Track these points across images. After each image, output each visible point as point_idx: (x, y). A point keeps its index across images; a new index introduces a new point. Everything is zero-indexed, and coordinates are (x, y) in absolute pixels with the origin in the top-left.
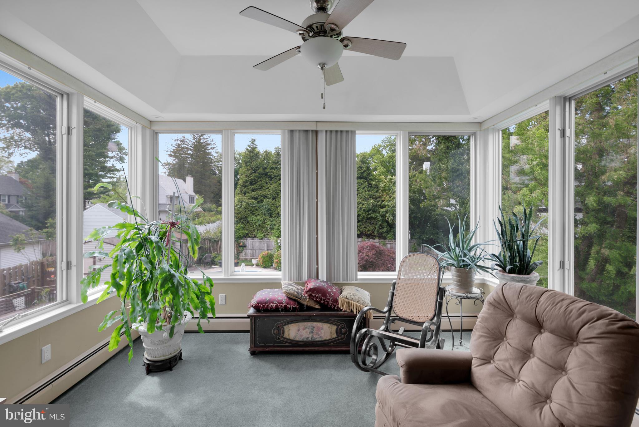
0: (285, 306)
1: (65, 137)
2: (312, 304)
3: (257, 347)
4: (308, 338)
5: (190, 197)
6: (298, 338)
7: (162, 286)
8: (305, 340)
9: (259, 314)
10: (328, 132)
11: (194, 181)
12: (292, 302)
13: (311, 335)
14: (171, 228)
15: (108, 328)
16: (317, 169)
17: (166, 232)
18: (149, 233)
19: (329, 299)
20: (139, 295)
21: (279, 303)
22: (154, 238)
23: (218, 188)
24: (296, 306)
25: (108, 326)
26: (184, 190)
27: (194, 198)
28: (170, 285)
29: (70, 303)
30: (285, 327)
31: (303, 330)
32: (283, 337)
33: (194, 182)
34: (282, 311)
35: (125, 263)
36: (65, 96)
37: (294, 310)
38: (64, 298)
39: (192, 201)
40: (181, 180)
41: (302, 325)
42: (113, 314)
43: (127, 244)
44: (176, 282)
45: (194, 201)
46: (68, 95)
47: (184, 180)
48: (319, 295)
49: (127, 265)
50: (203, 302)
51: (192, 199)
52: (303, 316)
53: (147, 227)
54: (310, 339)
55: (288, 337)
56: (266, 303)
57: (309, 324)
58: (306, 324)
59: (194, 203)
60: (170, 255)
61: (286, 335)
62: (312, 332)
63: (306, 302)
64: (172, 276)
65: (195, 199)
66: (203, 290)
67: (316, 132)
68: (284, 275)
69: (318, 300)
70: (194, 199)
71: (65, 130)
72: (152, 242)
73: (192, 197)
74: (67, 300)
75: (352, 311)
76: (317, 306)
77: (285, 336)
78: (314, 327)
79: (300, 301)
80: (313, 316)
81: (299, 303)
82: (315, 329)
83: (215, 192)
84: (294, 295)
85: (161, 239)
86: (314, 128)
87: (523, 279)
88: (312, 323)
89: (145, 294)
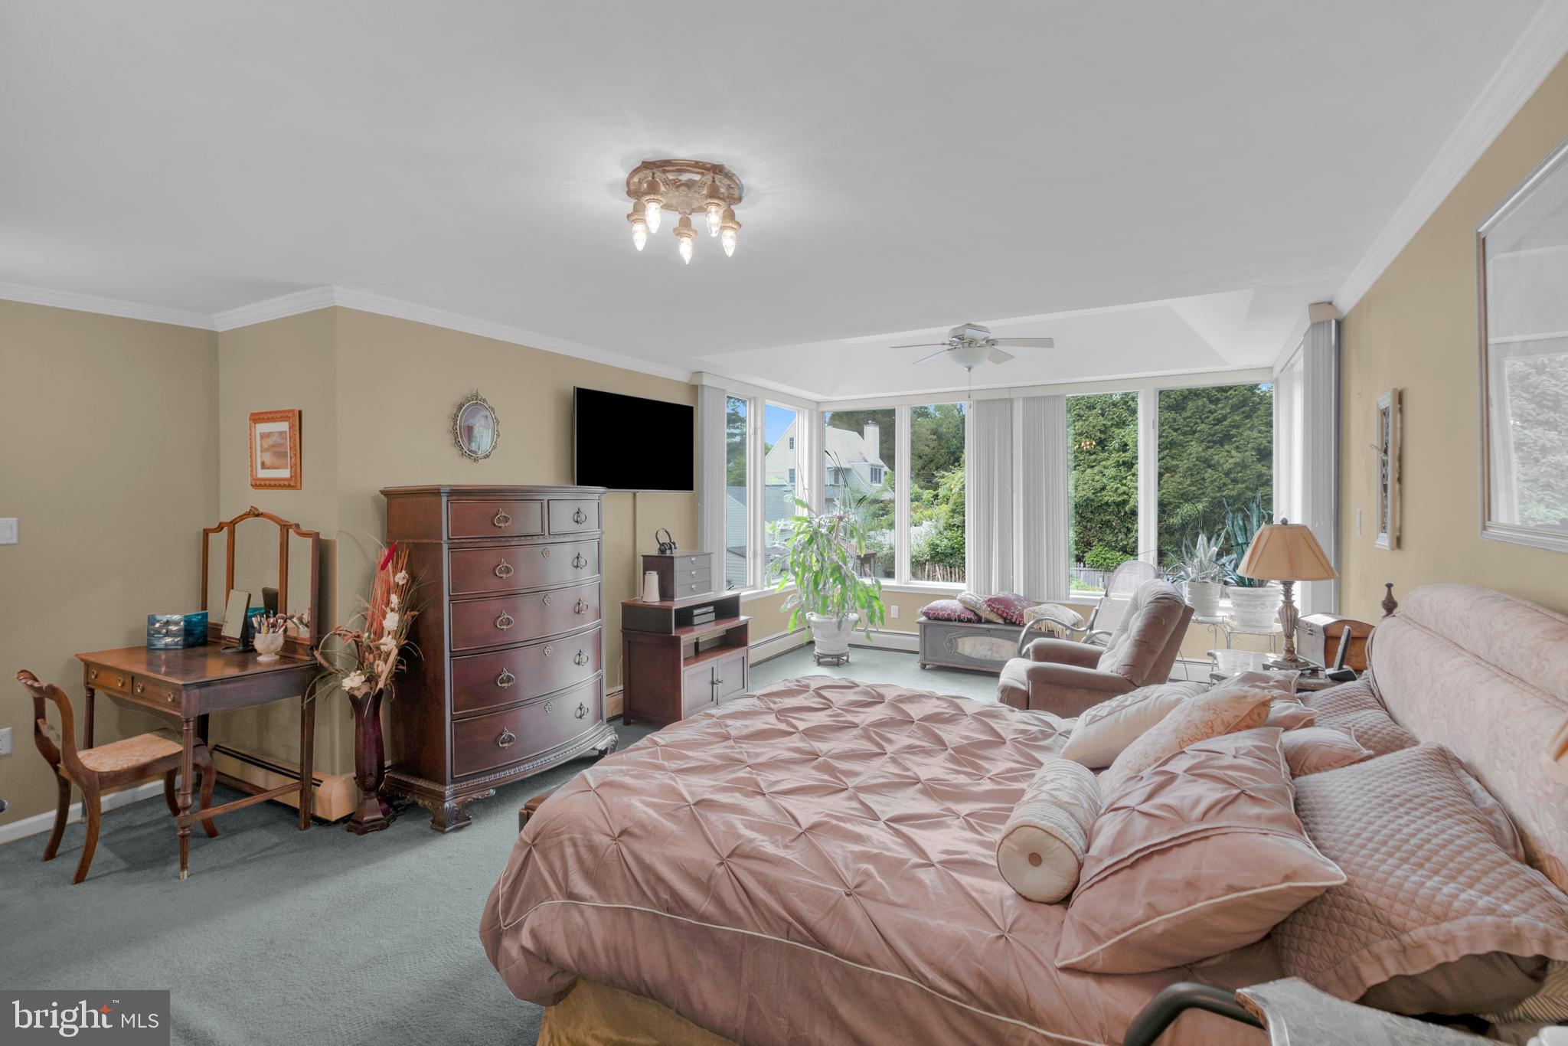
0: (959, 616)
1: (752, 437)
2: (993, 617)
3: (928, 660)
4: (986, 656)
5: (872, 469)
6: (974, 655)
7: (832, 575)
8: (982, 658)
9: (929, 622)
10: (1026, 399)
11: (880, 433)
12: (968, 612)
13: (990, 653)
14: (839, 523)
15: (789, 609)
16: (1012, 448)
17: (834, 526)
18: (819, 527)
19: (1014, 613)
20: (812, 584)
21: (952, 612)
22: (824, 531)
23: (932, 446)
24: (972, 616)
25: (789, 607)
26: (861, 453)
27: (880, 470)
28: (838, 575)
29: (756, 589)
30: (959, 640)
31: (981, 645)
32: (956, 652)
33: (880, 436)
34: (955, 621)
35: (800, 552)
36: (752, 401)
37: (969, 621)
38: (752, 584)
39: (876, 478)
40: (856, 434)
41: (979, 640)
42: (791, 598)
43: (802, 536)
44: (843, 572)
45: (880, 477)
46: (755, 399)
47: (861, 433)
48: (1002, 607)
49: (802, 555)
50: (870, 606)
51: (876, 474)
52: (979, 628)
53: (817, 520)
54: (988, 657)
55: (962, 652)
56: (937, 610)
57: (988, 639)
58: (983, 638)
59: (880, 482)
60: (838, 551)
61: (960, 650)
62: (991, 650)
63: (985, 613)
64: (840, 567)
65: (883, 474)
66: (872, 594)
67: (1011, 401)
68: (969, 586)
69: (1000, 612)
70: (880, 474)
71: (752, 432)
72: (822, 535)
73: (876, 470)
74: (754, 586)
75: (1040, 628)
76: (1001, 621)
77: (958, 651)
78: (993, 644)
79: (977, 612)
80: (992, 629)
81: (976, 614)
82: (994, 646)
83: (927, 455)
84: (970, 604)
85: (830, 532)
86: (1007, 396)
87: (1246, 593)
88: (991, 638)
89: (816, 584)
